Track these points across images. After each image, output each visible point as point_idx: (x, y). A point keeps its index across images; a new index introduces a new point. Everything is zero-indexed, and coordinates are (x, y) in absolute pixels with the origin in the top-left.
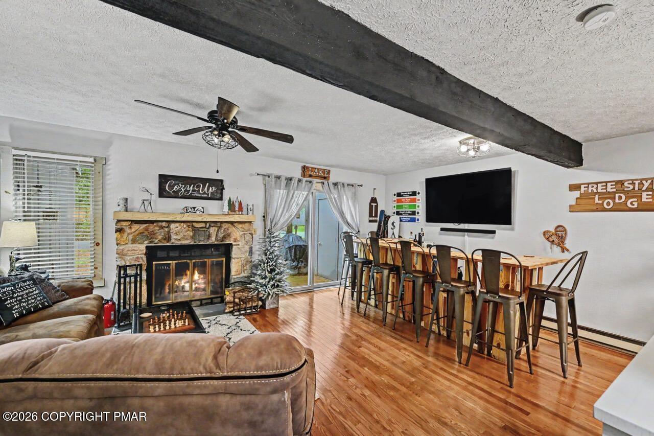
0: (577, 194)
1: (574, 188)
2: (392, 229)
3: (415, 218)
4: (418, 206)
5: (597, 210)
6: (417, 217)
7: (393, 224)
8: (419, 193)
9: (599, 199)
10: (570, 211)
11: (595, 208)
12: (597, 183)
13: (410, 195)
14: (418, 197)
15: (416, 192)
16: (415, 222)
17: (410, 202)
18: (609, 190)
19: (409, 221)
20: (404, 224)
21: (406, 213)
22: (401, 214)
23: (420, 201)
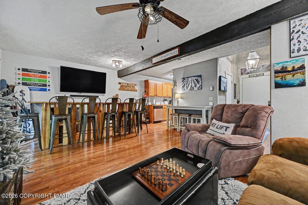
0: (120, 85)
1: (120, 83)
2: (21, 95)
3: (46, 89)
4: (49, 81)
5: (124, 90)
6: (48, 88)
7: (21, 92)
8: (49, 73)
9: (125, 87)
10: (119, 90)
11: (123, 90)
12: (124, 83)
13: (39, 73)
14: (48, 75)
15: (46, 72)
16: (46, 91)
17: (39, 77)
18: (126, 85)
19: (39, 90)
20: (33, 92)
21: (35, 85)
22: (30, 85)
23: (51, 78)
